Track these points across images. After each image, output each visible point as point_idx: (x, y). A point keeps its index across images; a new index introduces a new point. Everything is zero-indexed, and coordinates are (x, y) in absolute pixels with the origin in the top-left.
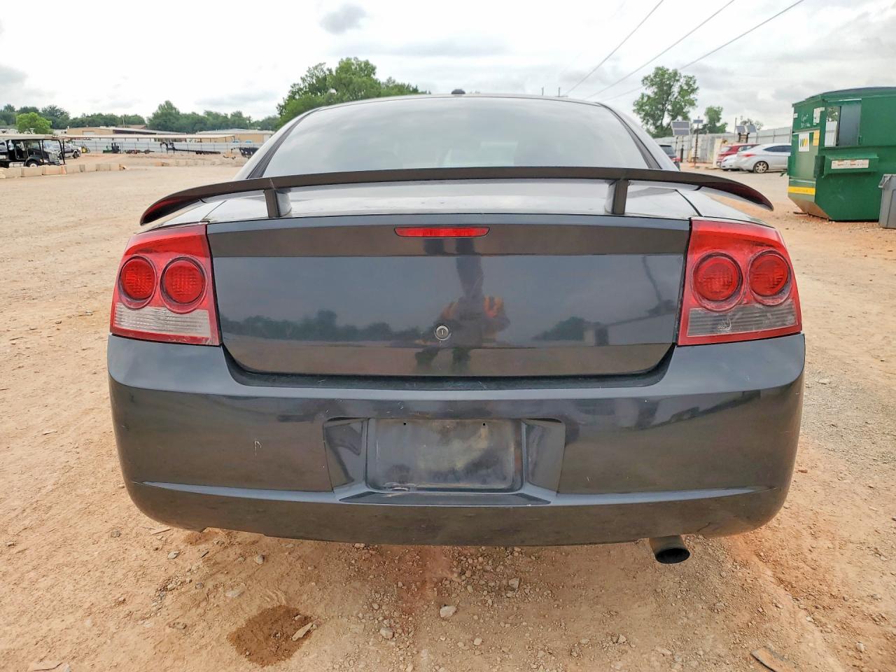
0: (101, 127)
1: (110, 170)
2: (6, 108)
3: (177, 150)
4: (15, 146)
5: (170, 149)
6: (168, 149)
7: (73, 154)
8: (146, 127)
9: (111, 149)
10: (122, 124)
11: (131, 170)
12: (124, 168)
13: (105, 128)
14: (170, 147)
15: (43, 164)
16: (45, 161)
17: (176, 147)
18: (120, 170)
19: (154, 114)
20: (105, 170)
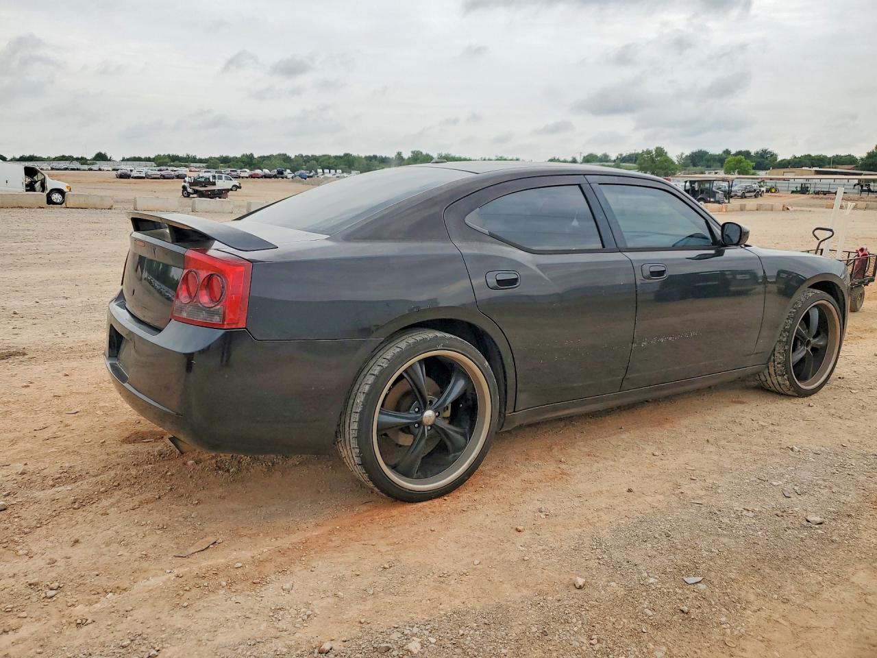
0: (803, 168)
1: (772, 210)
2: (724, 152)
3: (873, 192)
4: (691, 186)
5: (865, 191)
6: (862, 191)
7: (754, 194)
8: (857, 168)
9: (799, 189)
10: (829, 164)
11: (795, 211)
12: (788, 209)
13: (807, 168)
14: (865, 188)
15: (710, 202)
16: (712, 200)
17: (872, 188)
18: (783, 210)
19: (868, 153)
20: (766, 210)
